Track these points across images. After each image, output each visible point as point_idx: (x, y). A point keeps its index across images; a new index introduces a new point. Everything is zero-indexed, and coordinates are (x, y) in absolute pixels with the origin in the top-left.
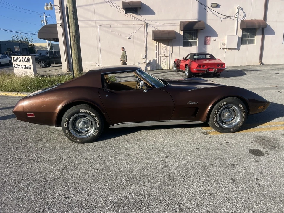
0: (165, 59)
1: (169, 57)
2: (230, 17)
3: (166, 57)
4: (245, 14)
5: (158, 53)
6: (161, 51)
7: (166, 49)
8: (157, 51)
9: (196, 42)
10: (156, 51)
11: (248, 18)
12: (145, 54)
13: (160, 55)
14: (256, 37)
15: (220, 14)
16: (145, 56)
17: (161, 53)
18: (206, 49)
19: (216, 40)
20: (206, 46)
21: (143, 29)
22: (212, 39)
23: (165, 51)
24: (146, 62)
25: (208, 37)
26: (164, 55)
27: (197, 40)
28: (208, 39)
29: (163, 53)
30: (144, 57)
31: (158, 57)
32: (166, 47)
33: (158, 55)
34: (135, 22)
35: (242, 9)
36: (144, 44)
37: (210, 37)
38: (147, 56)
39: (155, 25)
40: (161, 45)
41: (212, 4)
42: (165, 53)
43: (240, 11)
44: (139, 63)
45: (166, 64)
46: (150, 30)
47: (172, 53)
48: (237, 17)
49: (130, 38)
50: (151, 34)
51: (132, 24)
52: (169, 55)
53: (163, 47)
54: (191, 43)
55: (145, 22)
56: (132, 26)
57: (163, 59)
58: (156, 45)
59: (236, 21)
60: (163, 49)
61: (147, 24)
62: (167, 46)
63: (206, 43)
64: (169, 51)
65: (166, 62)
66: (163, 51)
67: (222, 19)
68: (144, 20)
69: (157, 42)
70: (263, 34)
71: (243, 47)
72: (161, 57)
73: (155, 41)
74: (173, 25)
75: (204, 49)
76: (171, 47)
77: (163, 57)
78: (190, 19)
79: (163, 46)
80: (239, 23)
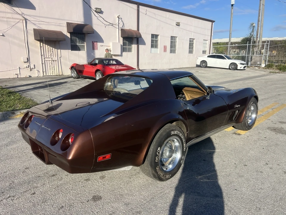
0: (53, 64)
1: (57, 61)
2: (112, 25)
3: (54, 62)
4: (123, 24)
5: (44, 57)
6: (47, 54)
7: (53, 52)
8: (43, 54)
9: (84, 46)
10: (41, 54)
11: (127, 28)
12: (27, 56)
13: (46, 59)
14: (133, 46)
15: (105, 20)
16: (27, 58)
17: (48, 57)
18: (94, 54)
19: (102, 46)
20: (94, 52)
21: (21, 25)
22: (99, 44)
23: (52, 55)
24: (29, 67)
25: (95, 42)
26: (51, 59)
27: (85, 44)
28: (95, 44)
29: (50, 57)
30: (26, 61)
31: (45, 61)
32: (52, 49)
33: (44, 59)
34: (9, 15)
35: (122, 19)
36: (24, 45)
37: (97, 42)
38: (29, 59)
39: (37, 22)
40: (47, 47)
41: (96, 8)
42: (52, 57)
43: (120, 20)
44: (19, 68)
45: (54, 69)
46: (31, 27)
47: (60, 57)
48: (118, 25)
49: (3, 35)
50: (32, 32)
51: (4, 17)
52: (57, 59)
53: (49, 50)
54: (79, 47)
55: (24, 17)
56: (5, 19)
57: (50, 64)
58: (41, 47)
59: (118, 29)
60: (50, 52)
61: (26, 20)
62: (54, 49)
63: (93, 49)
64: (56, 55)
65: (54, 67)
66: (49, 54)
67: (106, 25)
68: (22, 14)
69: (42, 43)
70: (138, 43)
71: (124, 53)
72: (48, 61)
73: (39, 42)
74: (58, 26)
75: (92, 54)
76: (59, 51)
77: (50, 61)
78: (76, 21)
79: (49, 48)
80: (120, 32)
